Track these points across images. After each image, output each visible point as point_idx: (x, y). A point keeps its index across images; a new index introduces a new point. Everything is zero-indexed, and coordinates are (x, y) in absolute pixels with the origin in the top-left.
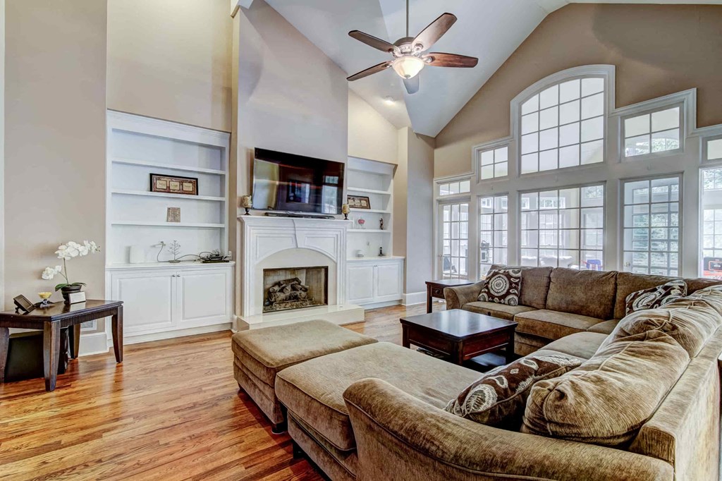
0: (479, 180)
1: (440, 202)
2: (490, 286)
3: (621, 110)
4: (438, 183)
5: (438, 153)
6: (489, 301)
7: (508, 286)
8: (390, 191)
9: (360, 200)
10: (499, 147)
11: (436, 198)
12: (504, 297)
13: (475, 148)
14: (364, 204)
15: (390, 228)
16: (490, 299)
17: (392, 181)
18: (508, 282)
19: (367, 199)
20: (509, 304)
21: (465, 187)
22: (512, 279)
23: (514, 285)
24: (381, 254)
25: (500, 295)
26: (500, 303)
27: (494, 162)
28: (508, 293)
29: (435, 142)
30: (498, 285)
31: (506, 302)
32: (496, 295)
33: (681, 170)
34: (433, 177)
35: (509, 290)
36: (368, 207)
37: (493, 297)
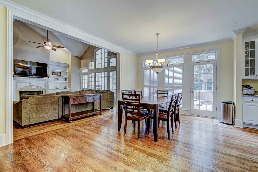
0: (89, 69)
1: (82, 74)
3: (110, 57)
4: (82, 69)
5: (82, 61)
8: (68, 71)
9: (58, 73)
10: (92, 61)
13: (88, 61)
14: (59, 74)
15: (68, 81)
17: (68, 68)
19: (60, 73)
21: (87, 71)
24: (65, 88)
27: (92, 65)
29: (81, 58)
34: (80, 67)
36: (60, 75)
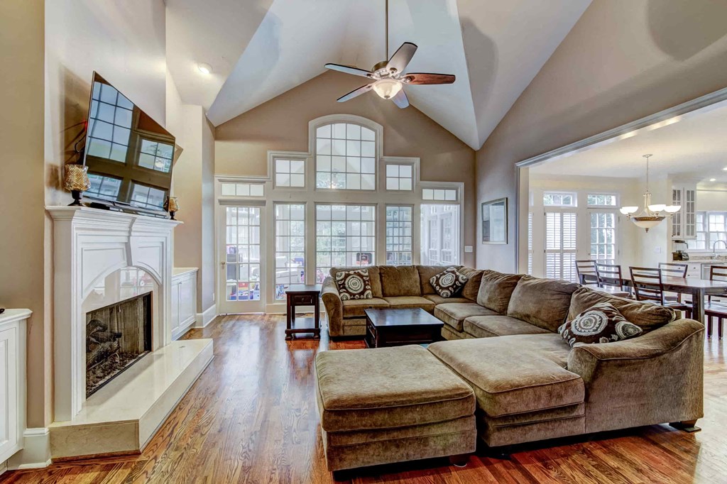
0: (274, 186)
1: (222, 202)
2: (347, 286)
3: (387, 158)
4: (220, 181)
6: (351, 299)
7: (363, 284)
10: (295, 159)
11: (218, 197)
12: (362, 293)
13: (270, 154)
16: (352, 297)
18: (362, 280)
20: (367, 298)
21: (257, 191)
22: (364, 278)
23: (367, 282)
25: (359, 292)
26: (360, 299)
27: (289, 172)
28: (365, 290)
29: (215, 132)
30: (354, 284)
31: (365, 297)
32: (355, 292)
33: (413, 203)
34: (214, 173)
35: (365, 287)
37: (354, 295)
